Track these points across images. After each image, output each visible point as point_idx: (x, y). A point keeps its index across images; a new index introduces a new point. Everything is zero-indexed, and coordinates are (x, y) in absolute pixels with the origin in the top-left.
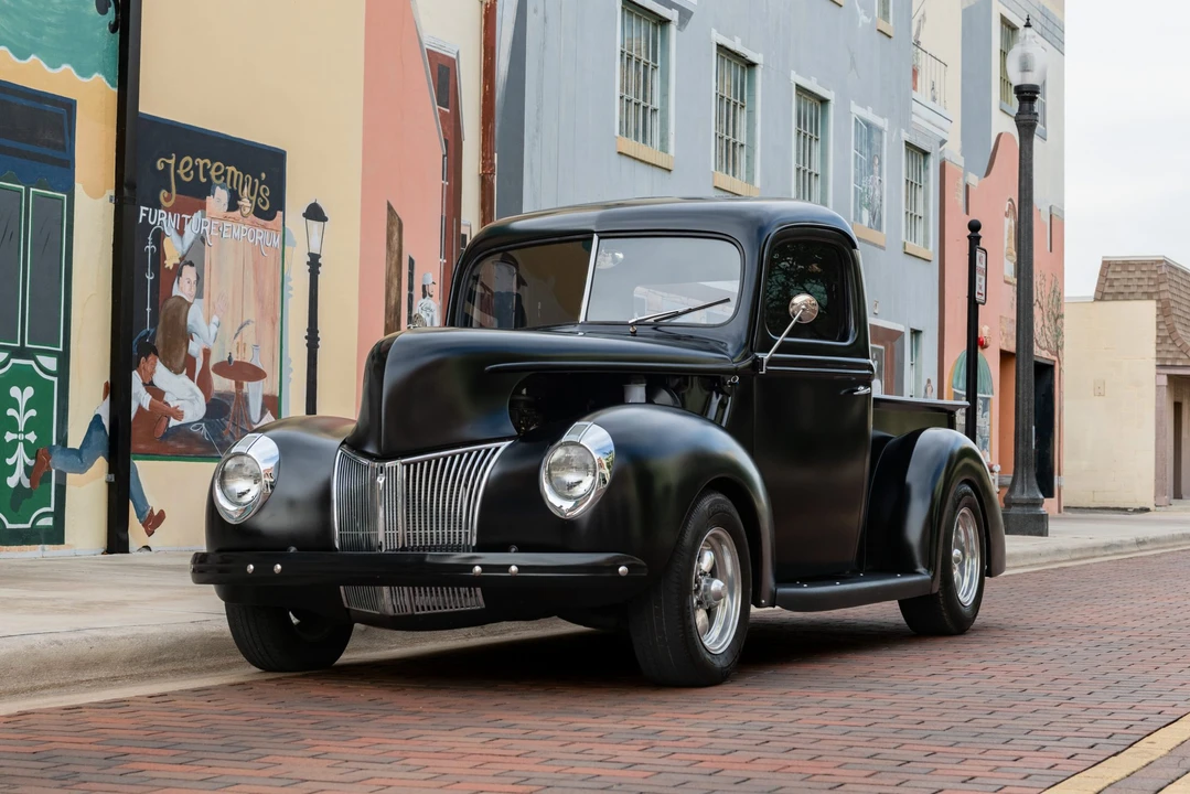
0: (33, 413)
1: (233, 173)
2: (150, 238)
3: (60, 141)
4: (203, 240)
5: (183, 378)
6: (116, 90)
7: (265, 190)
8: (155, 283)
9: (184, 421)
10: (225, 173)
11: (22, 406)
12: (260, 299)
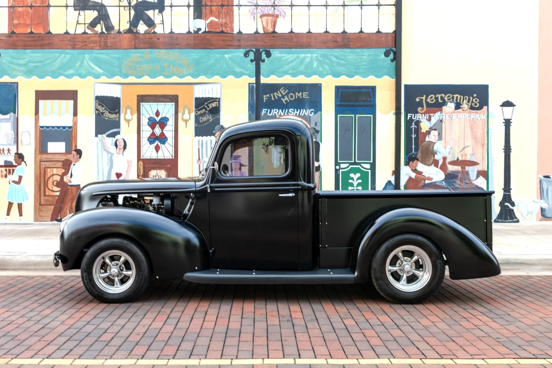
0: (360, 181)
1: (457, 97)
2: (413, 124)
3: (369, 99)
4: (441, 121)
5: (433, 167)
6: (394, 80)
7: (476, 100)
8: (417, 139)
9: (433, 181)
10: (453, 98)
11: (355, 179)
12: (475, 138)
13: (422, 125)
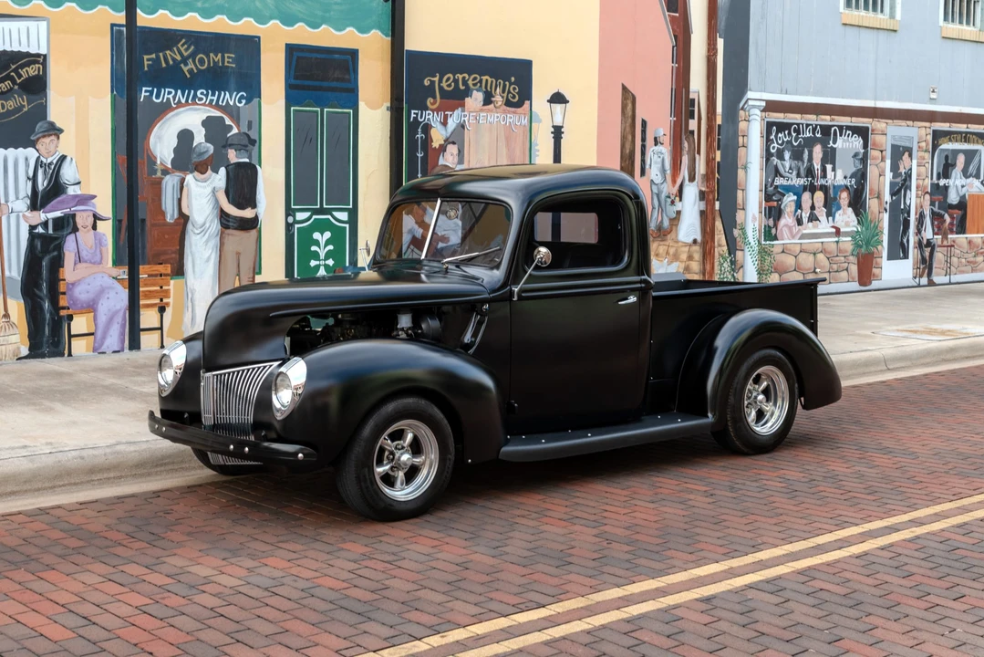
0: (331, 247)
1: (487, 80)
2: (419, 130)
3: (347, 77)
4: (463, 126)
6: (389, 39)
7: (514, 89)
8: (425, 159)
9: (450, 243)
10: (481, 81)
11: (322, 244)
13: (433, 132)
